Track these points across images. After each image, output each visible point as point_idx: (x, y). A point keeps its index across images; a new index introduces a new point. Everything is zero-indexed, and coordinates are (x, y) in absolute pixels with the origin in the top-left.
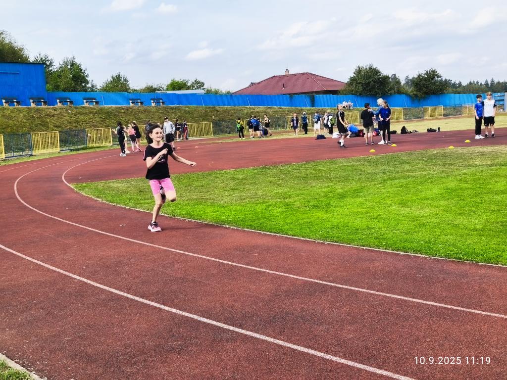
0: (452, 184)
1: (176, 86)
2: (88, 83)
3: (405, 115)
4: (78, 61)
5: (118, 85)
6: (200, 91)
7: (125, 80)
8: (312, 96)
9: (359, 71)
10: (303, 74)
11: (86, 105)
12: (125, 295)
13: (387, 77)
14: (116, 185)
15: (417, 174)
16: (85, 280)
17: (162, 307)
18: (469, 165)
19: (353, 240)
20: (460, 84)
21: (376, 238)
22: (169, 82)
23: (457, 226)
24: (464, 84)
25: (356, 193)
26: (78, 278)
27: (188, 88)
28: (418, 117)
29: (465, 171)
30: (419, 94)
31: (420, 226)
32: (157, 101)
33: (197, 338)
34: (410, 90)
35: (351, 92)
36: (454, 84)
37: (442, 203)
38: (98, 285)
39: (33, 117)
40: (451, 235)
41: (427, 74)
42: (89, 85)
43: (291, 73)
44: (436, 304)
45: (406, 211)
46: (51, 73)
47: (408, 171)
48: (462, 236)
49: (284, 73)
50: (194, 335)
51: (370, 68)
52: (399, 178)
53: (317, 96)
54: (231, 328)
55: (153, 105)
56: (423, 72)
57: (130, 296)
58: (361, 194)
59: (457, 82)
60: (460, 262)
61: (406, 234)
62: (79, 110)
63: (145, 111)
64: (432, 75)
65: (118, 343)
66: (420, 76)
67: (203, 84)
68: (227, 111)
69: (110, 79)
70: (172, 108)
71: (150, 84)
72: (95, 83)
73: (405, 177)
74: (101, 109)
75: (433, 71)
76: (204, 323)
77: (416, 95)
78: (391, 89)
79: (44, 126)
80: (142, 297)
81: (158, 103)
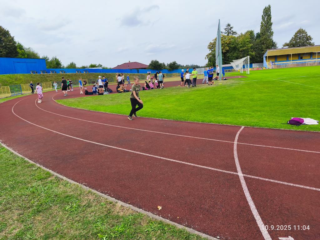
0: (178, 97)
1: (92, 66)
2: (61, 65)
3: (167, 75)
4: (57, 58)
5: (72, 66)
6: (101, 68)
7: (75, 64)
8: (138, 70)
9: (152, 62)
10: (135, 62)
11: (61, 73)
12: (71, 137)
13: (161, 64)
14: (71, 100)
15: (169, 94)
16: (58, 132)
17: (83, 140)
18: (184, 91)
19: (147, 116)
20: (183, 66)
21: (154, 115)
22: (90, 65)
23: (178, 110)
24: (185, 66)
25: (149, 101)
26: (55, 132)
27: (97, 67)
28: (171, 76)
29: (183, 93)
30: (171, 69)
31: (167, 110)
32: (86, 71)
33: (94, 149)
34: (168, 68)
35: (150, 69)
36: (182, 66)
37: (175, 103)
38: (62, 134)
39: (42, 77)
40: (176, 113)
41: (173, 63)
42: (62, 66)
43: (131, 62)
44: (169, 134)
45: (164, 106)
46: (48, 62)
47: (166, 94)
48: (179, 113)
49: (128, 62)
50: (93, 148)
51: (156, 61)
52: (163, 96)
53: (140, 70)
54: (106, 145)
55: (84, 73)
56: (172, 62)
57: (72, 137)
58: (151, 101)
59: (183, 65)
60: (177, 121)
61: (163, 113)
62: (58, 75)
63: (82, 75)
64: (174, 63)
65: (68, 153)
66: (171, 63)
67: (102, 66)
68: (110, 75)
69: (69, 64)
70: (91, 74)
71: (83, 65)
72: (64, 65)
73: (165, 96)
74: (66, 74)
75: (175, 62)
76: (97, 144)
77: (170, 70)
78: (162, 68)
79: (47, 81)
80: (77, 137)
81: (86, 72)
